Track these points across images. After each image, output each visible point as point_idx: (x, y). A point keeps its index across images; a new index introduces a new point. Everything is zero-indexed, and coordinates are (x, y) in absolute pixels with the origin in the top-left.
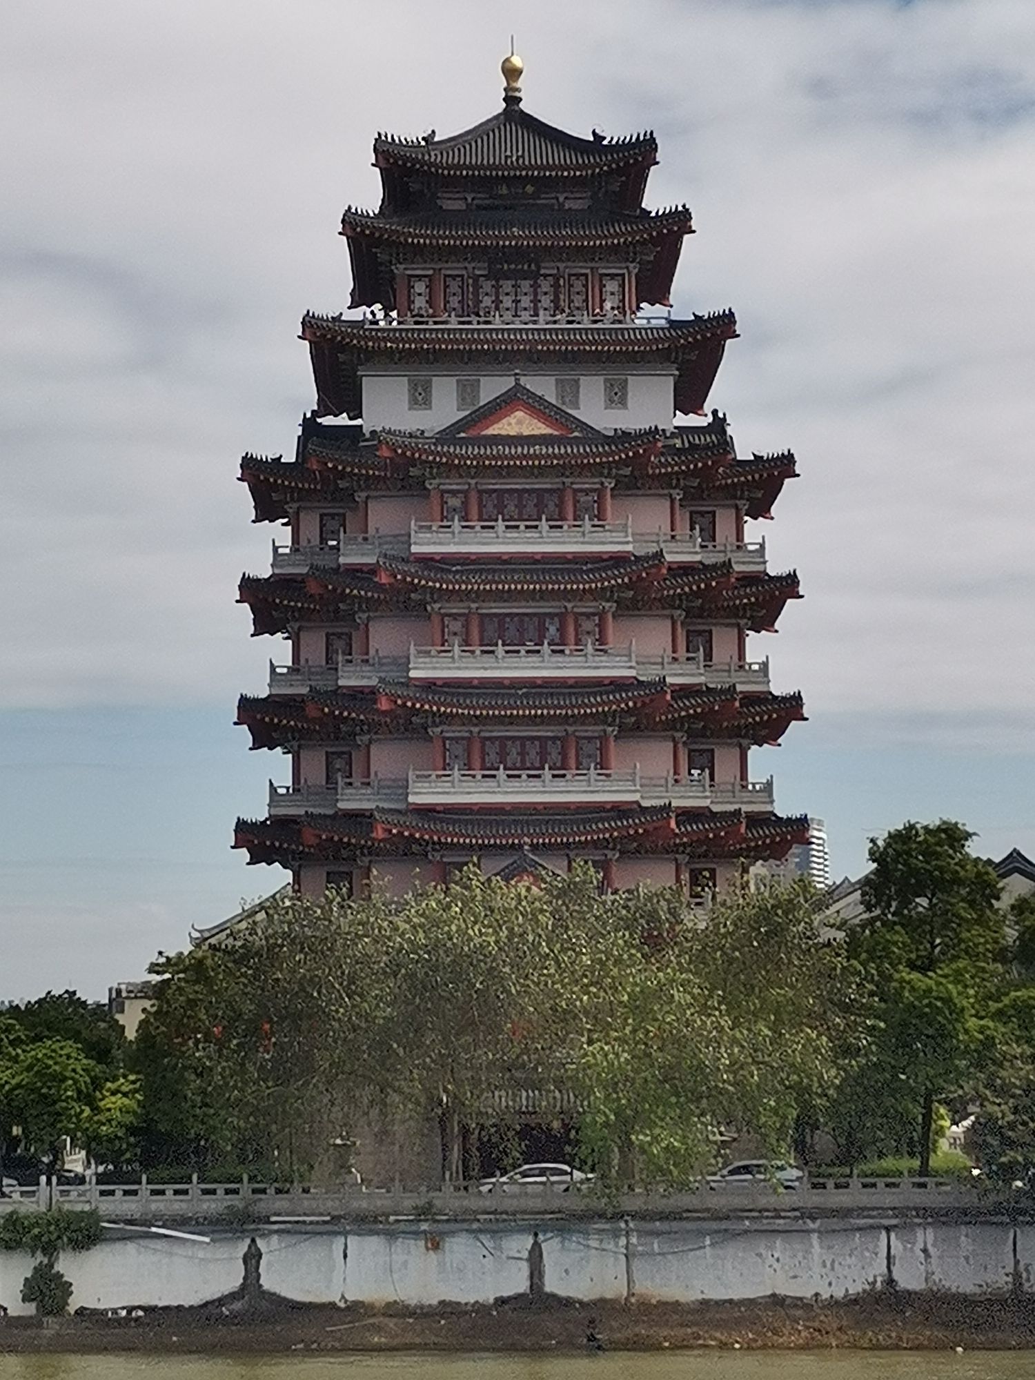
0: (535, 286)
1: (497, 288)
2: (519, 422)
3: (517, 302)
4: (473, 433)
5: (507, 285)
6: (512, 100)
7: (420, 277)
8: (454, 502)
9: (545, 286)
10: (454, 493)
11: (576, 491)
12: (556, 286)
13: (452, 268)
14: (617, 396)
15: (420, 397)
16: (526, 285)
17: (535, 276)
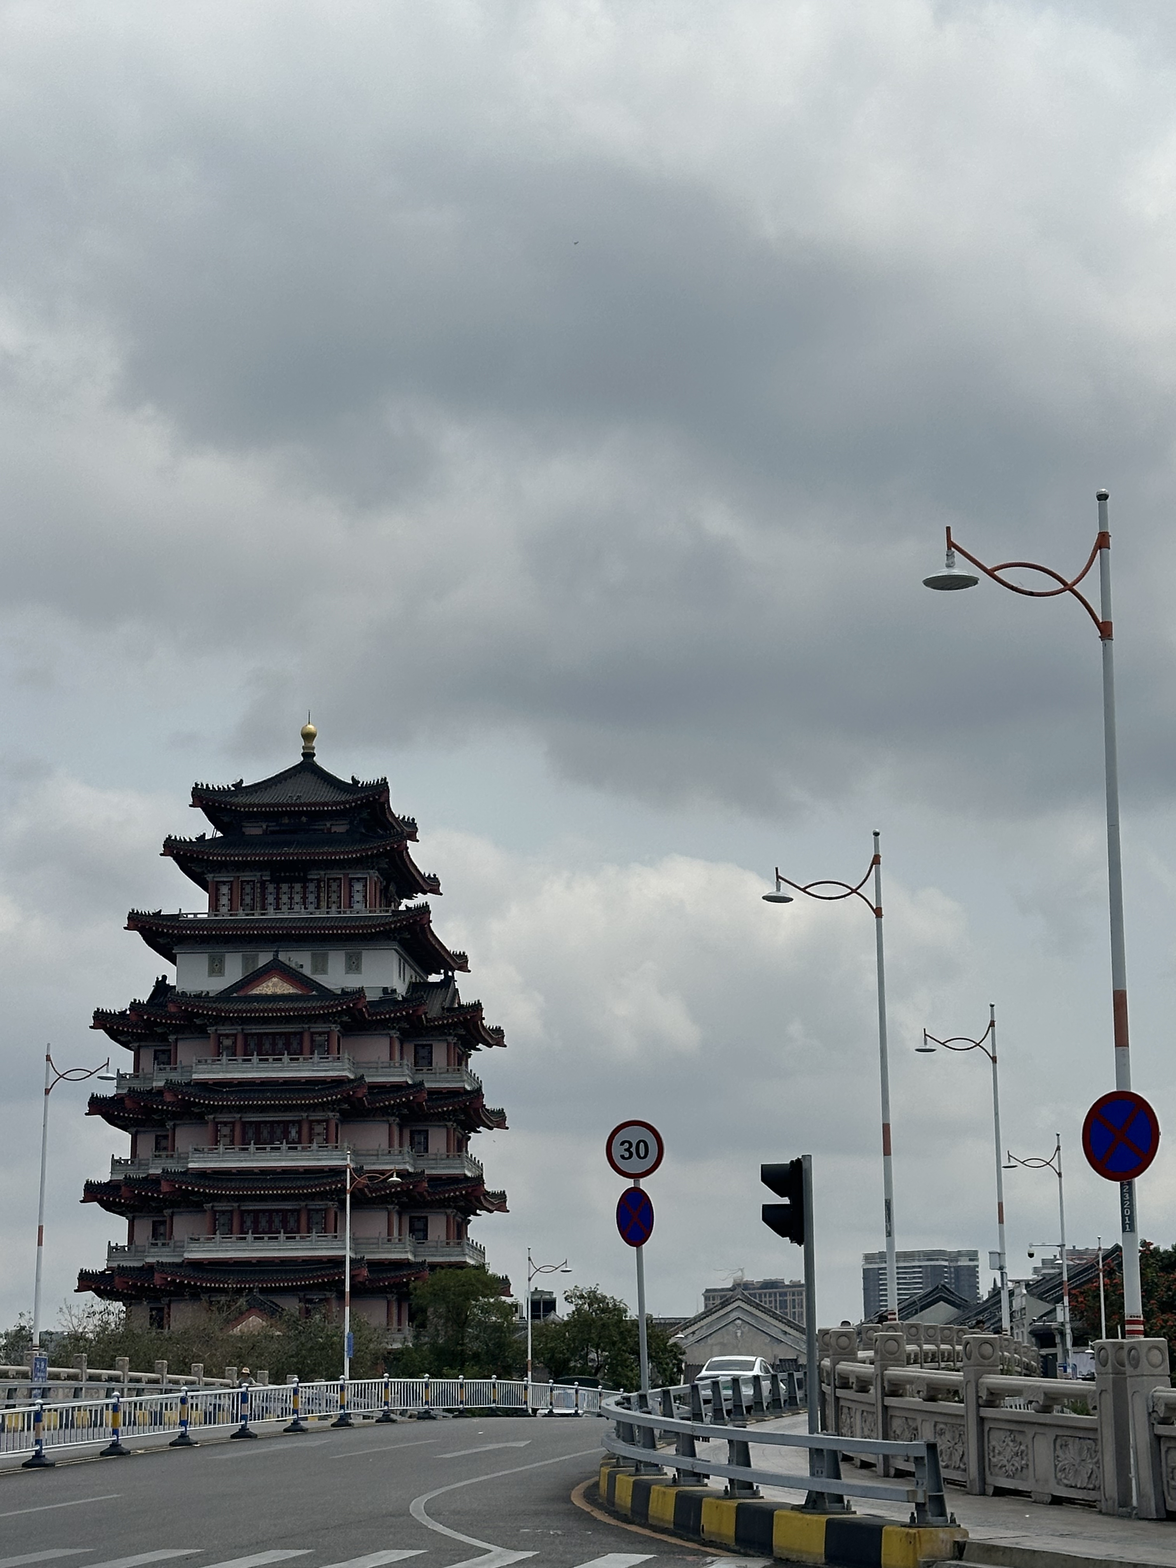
0: (305, 888)
1: (278, 889)
2: (275, 985)
3: (291, 898)
4: (241, 994)
5: (285, 887)
6: (308, 755)
7: (224, 883)
8: (227, 1042)
9: (312, 887)
10: (227, 1036)
11: (313, 1034)
12: (318, 887)
13: (247, 876)
14: (354, 965)
15: (216, 968)
16: (298, 887)
17: (305, 881)
